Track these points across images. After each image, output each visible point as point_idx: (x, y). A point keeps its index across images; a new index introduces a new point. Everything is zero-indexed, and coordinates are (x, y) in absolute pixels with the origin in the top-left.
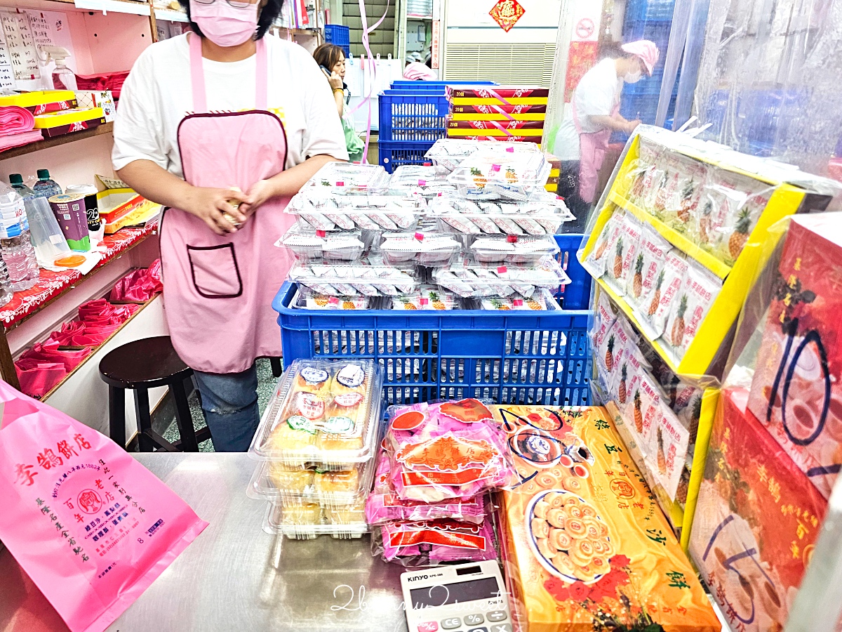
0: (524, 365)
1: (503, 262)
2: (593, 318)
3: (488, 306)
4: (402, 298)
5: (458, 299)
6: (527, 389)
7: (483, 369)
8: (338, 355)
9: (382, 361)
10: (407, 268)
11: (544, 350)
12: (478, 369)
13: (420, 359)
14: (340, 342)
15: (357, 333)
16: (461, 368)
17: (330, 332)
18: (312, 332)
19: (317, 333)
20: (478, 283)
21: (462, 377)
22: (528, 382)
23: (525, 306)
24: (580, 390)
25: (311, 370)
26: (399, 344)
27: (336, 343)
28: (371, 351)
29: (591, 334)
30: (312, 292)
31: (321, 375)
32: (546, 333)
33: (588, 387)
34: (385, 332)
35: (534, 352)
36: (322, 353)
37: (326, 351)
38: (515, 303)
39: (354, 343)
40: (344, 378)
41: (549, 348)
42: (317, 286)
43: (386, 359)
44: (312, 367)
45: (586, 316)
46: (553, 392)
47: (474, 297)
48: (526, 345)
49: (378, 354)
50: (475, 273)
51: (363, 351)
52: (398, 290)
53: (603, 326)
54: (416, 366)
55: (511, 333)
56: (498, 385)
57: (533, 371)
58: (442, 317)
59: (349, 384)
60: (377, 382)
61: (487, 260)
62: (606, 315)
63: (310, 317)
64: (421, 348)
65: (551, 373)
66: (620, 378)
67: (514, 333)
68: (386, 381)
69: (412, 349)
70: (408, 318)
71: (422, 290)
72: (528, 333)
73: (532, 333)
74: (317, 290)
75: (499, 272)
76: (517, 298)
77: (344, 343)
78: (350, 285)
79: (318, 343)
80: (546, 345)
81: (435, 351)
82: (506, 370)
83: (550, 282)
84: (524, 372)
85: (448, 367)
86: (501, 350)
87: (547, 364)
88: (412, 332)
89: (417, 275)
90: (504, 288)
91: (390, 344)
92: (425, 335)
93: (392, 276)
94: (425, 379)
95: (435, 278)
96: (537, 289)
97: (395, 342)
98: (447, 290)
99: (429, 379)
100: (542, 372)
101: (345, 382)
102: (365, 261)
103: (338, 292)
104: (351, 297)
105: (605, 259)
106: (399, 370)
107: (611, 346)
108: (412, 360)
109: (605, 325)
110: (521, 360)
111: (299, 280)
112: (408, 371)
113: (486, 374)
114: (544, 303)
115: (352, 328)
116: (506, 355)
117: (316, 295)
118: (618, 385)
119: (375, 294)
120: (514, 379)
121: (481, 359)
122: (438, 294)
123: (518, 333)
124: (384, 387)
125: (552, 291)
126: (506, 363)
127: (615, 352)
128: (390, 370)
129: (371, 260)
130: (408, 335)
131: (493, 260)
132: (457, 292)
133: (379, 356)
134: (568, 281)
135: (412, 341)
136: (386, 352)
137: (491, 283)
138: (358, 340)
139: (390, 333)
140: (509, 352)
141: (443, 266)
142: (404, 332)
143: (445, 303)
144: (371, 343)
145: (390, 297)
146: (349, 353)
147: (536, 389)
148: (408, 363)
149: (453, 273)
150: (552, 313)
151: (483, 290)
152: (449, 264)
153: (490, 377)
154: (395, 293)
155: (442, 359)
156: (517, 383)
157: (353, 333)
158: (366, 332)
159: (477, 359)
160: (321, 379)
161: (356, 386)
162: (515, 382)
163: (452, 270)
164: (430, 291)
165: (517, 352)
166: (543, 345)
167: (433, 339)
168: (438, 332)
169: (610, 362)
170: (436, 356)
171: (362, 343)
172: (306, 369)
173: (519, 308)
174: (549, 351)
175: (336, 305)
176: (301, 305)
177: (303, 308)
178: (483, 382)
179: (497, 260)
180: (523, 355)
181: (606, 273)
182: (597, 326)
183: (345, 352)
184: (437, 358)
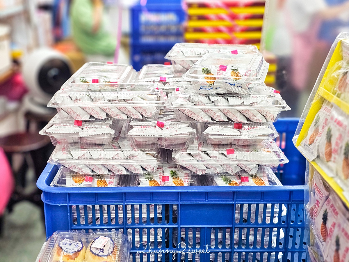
0: (252, 232)
1: (231, 144)
2: (308, 193)
3: (220, 182)
4: (147, 176)
5: (194, 176)
6: (255, 253)
7: (216, 236)
8: (92, 225)
9: (130, 231)
10: (151, 151)
11: (268, 220)
12: (213, 236)
13: (163, 229)
14: (94, 215)
15: (109, 207)
16: (198, 236)
17: (85, 207)
18: (70, 206)
19: (75, 207)
20: (210, 163)
21: (199, 243)
22: (255, 248)
23: (251, 182)
24: (300, 253)
25: (68, 241)
26: (144, 216)
27: (90, 215)
28: (120, 222)
29: (308, 207)
30: (72, 172)
31: (77, 246)
32: (269, 205)
33: (306, 251)
34: (133, 206)
35: (260, 221)
36: (79, 225)
37: (83, 222)
38: (242, 179)
39: (106, 215)
40: (97, 249)
41: (272, 218)
42: (75, 166)
43: (133, 229)
44: (69, 238)
45: (302, 191)
46: (276, 256)
47: (208, 174)
48: (253, 216)
49: (127, 224)
50: (208, 154)
51: (114, 222)
52: (143, 169)
53: (318, 201)
54: (160, 235)
55: (239, 205)
56: (230, 250)
57: (259, 237)
58: (181, 193)
59: (101, 254)
60: (125, 250)
61: (217, 143)
62: (319, 192)
63: (69, 194)
64: (164, 218)
65: (274, 239)
66: (334, 248)
67: (242, 205)
68: (134, 247)
69: (156, 220)
70: (152, 194)
71: (164, 168)
72: (254, 206)
73: (257, 206)
74: (75, 171)
75: (228, 154)
76: (244, 175)
77: (98, 215)
78: (103, 165)
79: (75, 215)
80: (270, 215)
81: (175, 221)
82: (236, 236)
83: (271, 161)
84: (251, 238)
85: (187, 235)
86: (232, 220)
87: (271, 231)
88: (156, 206)
89: (159, 156)
90: (233, 167)
91: (137, 216)
92: (167, 208)
93: (139, 157)
94: (167, 246)
95: (174, 158)
96: (260, 167)
97: (141, 214)
98: (184, 168)
99: (171, 245)
100: (267, 238)
101: (97, 252)
102: (116, 145)
103: (93, 171)
104: (103, 176)
105: (317, 144)
106: (145, 239)
107: (325, 219)
108: (156, 229)
109: (320, 201)
110: (248, 228)
111: (60, 162)
112: (152, 239)
113: (219, 241)
114: (267, 179)
115: (105, 202)
116: (235, 224)
117: (74, 174)
118: (333, 254)
119: (124, 173)
120: (243, 244)
121: (215, 228)
122: (177, 172)
123: (246, 206)
124: (131, 253)
125: (273, 169)
126: (236, 230)
127: (329, 224)
128: (137, 239)
129: (120, 144)
130: (152, 208)
131: (223, 143)
132: (194, 170)
133: (127, 227)
134: (286, 161)
135: (156, 213)
136: (133, 223)
137: (222, 163)
138: (109, 213)
139: (137, 206)
140: (238, 221)
141: (182, 148)
142: (148, 206)
143: (183, 180)
144: (121, 215)
145: (137, 175)
146: (102, 224)
147: (262, 253)
148: (152, 231)
149: (190, 154)
150: (274, 188)
151: (215, 168)
152: (186, 147)
153: (223, 242)
154: (141, 172)
155: (181, 228)
156: (246, 248)
157: (105, 207)
158: (116, 206)
159: (211, 228)
160: (76, 249)
161: (107, 256)
162: (244, 247)
163: (188, 152)
164: (170, 169)
165: (245, 221)
166: (267, 215)
167: (174, 211)
168: (178, 205)
169: (325, 233)
170: (176, 226)
171: (113, 215)
172: (64, 241)
173: (246, 184)
174: (272, 220)
175: (91, 183)
176: (61, 184)
177: (63, 185)
178: (216, 247)
179: (226, 143)
180: (250, 223)
181: (318, 157)
182: (312, 201)
183: (98, 222)
184: (177, 228)
